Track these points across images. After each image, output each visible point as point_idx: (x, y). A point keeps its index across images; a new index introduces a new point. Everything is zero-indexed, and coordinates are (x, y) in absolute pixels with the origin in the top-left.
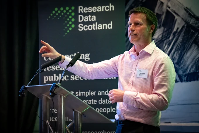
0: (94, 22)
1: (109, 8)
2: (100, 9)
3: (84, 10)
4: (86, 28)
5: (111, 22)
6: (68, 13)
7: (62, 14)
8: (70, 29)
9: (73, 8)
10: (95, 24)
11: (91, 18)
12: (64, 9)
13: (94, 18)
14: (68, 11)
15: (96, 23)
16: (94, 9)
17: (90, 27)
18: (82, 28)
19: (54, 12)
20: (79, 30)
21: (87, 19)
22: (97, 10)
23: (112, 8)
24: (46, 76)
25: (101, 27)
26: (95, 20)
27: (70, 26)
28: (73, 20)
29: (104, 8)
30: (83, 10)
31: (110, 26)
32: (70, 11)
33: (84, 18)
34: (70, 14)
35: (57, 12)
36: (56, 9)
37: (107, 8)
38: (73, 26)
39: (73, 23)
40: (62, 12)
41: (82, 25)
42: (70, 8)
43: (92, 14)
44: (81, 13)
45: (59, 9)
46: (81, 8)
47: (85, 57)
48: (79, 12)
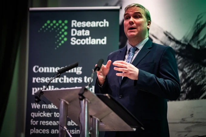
0: (88, 37)
1: (103, 24)
2: (94, 24)
3: (78, 24)
4: (79, 42)
5: (105, 38)
6: (61, 27)
7: (55, 27)
8: (63, 42)
9: (66, 22)
10: (88, 38)
11: (85, 33)
12: (57, 22)
13: (88, 33)
14: (60, 24)
15: (90, 38)
16: (88, 24)
17: (83, 42)
18: (74, 42)
19: (46, 25)
20: (72, 43)
21: (80, 33)
22: (90, 25)
23: (106, 24)
24: (34, 87)
25: (94, 42)
26: (88, 34)
27: (63, 39)
28: (66, 33)
29: (98, 24)
30: (76, 24)
31: (103, 41)
32: (63, 24)
33: (77, 33)
34: (63, 27)
35: (49, 25)
36: (49, 22)
37: (101, 24)
38: (65, 39)
39: (65, 36)
40: (54, 25)
41: (75, 39)
42: (63, 22)
43: (86, 28)
44: (74, 27)
45: (51, 22)
46: (74, 22)
47: (77, 70)
48: (72, 26)
